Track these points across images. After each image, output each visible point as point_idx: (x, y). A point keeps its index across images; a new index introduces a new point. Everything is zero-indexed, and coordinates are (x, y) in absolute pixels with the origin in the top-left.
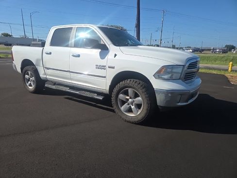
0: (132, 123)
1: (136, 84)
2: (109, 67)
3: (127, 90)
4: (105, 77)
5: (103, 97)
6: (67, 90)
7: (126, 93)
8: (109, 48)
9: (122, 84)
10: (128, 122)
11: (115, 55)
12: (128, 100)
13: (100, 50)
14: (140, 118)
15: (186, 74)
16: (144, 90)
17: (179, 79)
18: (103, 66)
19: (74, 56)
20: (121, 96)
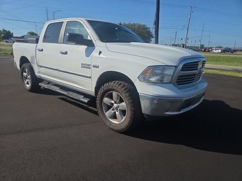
0: (116, 131)
1: (120, 87)
2: (94, 66)
3: (112, 94)
4: (90, 78)
5: (89, 100)
6: (57, 90)
7: (111, 97)
8: (95, 44)
9: (106, 86)
10: (112, 129)
11: (100, 53)
12: (113, 104)
13: (86, 47)
14: (123, 126)
15: (179, 77)
16: (127, 94)
17: (170, 83)
19: (62, 53)
20: (106, 100)
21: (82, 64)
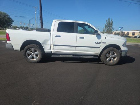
0: (113, 65)
2: (103, 43)
3: (110, 52)
4: (99, 47)
8: (100, 34)
11: (106, 38)
13: (96, 35)
20: (107, 55)
21: (95, 42)
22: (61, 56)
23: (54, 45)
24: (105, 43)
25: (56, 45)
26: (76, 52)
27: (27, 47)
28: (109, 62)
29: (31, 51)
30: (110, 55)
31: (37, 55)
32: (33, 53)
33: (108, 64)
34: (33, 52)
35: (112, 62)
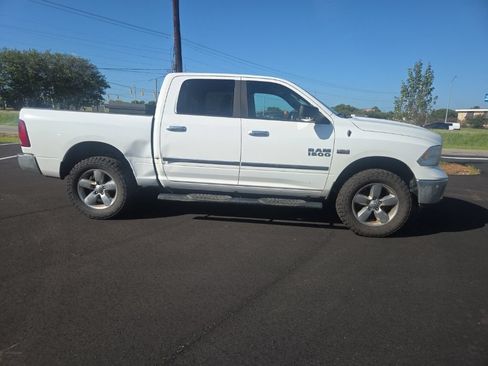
0: (381, 236)
2: (340, 152)
3: (370, 188)
4: (326, 169)
8: (331, 121)
11: (349, 133)
12: (369, 202)
13: (314, 124)
18: (324, 150)
20: (358, 197)
21: (310, 150)
22: (189, 198)
23: (165, 159)
24: (348, 152)
25: (171, 160)
26: (241, 183)
27: (78, 166)
28: (369, 224)
29: (94, 180)
30: (370, 198)
31: (111, 194)
32: (98, 187)
33: (364, 230)
34: (98, 183)
35: (378, 223)
